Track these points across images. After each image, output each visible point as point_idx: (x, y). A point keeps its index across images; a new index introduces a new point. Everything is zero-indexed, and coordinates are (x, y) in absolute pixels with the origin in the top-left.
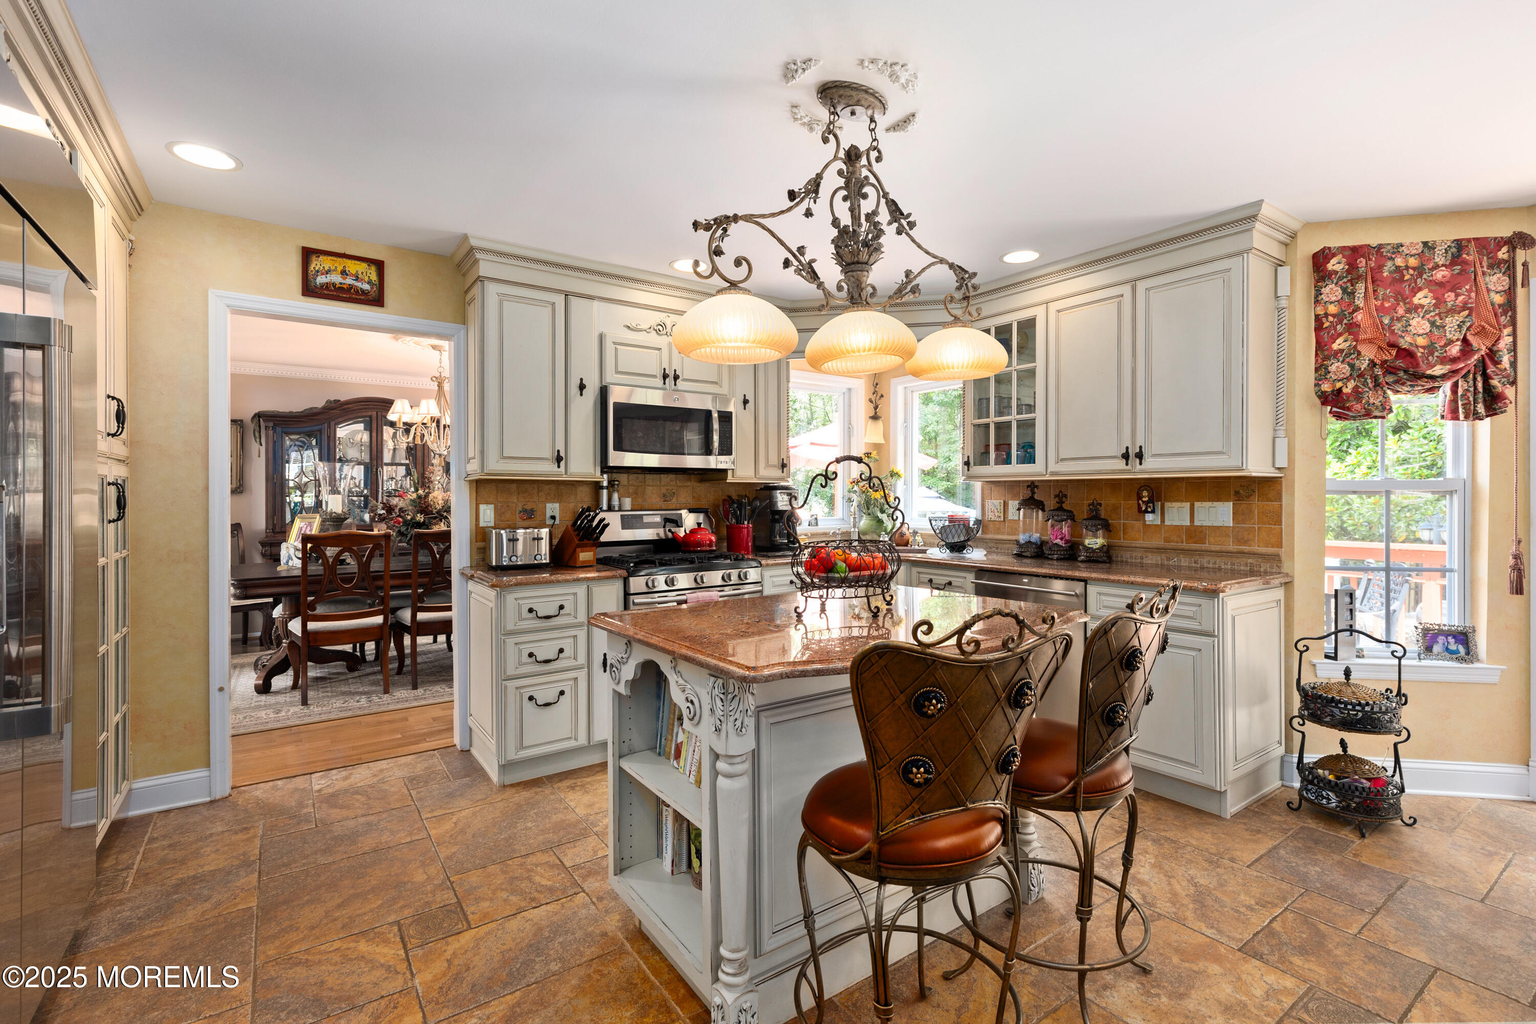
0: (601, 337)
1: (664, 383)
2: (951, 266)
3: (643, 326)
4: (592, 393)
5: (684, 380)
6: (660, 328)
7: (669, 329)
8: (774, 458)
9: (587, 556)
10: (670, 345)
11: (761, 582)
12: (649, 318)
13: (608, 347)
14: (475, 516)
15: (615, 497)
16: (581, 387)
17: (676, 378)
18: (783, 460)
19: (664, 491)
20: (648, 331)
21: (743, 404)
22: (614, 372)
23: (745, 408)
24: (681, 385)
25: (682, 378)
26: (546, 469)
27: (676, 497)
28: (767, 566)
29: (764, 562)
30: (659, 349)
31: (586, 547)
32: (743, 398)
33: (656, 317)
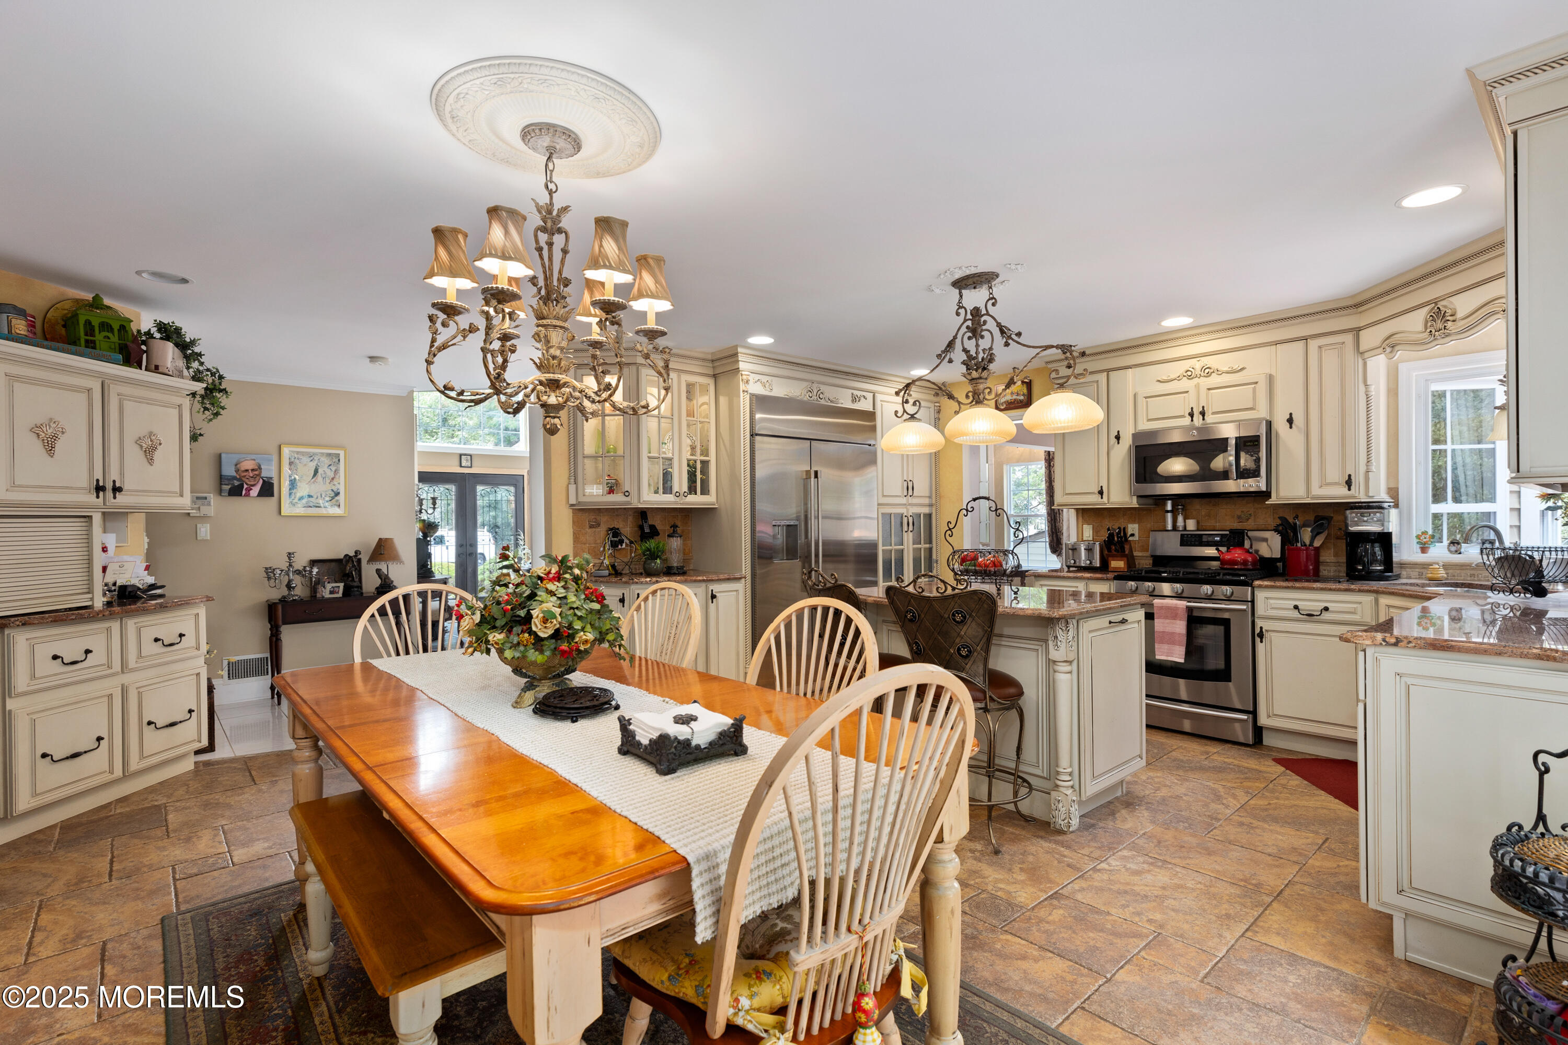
0: (1135, 396)
1: (1192, 420)
2: (1057, 347)
3: (1173, 377)
4: (1127, 441)
5: (1214, 413)
6: (1189, 373)
7: (1198, 372)
8: (1335, 474)
9: (1118, 564)
10: (1197, 386)
11: (1253, 602)
12: (1179, 368)
13: (1141, 402)
14: (1080, 532)
15: (1180, 519)
16: (1118, 438)
17: (1203, 413)
18: (1350, 476)
19: (1239, 513)
20: (1178, 379)
21: (1288, 425)
22: (1145, 420)
23: (1291, 427)
24: (1210, 418)
25: (1211, 412)
26: (1093, 500)
27: (1252, 518)
28: (1260, 586)
29: (1257, 583)
30: (1187, 392)
31: (1115, 557)
32: (1288, 417)
33: (1187, 364)
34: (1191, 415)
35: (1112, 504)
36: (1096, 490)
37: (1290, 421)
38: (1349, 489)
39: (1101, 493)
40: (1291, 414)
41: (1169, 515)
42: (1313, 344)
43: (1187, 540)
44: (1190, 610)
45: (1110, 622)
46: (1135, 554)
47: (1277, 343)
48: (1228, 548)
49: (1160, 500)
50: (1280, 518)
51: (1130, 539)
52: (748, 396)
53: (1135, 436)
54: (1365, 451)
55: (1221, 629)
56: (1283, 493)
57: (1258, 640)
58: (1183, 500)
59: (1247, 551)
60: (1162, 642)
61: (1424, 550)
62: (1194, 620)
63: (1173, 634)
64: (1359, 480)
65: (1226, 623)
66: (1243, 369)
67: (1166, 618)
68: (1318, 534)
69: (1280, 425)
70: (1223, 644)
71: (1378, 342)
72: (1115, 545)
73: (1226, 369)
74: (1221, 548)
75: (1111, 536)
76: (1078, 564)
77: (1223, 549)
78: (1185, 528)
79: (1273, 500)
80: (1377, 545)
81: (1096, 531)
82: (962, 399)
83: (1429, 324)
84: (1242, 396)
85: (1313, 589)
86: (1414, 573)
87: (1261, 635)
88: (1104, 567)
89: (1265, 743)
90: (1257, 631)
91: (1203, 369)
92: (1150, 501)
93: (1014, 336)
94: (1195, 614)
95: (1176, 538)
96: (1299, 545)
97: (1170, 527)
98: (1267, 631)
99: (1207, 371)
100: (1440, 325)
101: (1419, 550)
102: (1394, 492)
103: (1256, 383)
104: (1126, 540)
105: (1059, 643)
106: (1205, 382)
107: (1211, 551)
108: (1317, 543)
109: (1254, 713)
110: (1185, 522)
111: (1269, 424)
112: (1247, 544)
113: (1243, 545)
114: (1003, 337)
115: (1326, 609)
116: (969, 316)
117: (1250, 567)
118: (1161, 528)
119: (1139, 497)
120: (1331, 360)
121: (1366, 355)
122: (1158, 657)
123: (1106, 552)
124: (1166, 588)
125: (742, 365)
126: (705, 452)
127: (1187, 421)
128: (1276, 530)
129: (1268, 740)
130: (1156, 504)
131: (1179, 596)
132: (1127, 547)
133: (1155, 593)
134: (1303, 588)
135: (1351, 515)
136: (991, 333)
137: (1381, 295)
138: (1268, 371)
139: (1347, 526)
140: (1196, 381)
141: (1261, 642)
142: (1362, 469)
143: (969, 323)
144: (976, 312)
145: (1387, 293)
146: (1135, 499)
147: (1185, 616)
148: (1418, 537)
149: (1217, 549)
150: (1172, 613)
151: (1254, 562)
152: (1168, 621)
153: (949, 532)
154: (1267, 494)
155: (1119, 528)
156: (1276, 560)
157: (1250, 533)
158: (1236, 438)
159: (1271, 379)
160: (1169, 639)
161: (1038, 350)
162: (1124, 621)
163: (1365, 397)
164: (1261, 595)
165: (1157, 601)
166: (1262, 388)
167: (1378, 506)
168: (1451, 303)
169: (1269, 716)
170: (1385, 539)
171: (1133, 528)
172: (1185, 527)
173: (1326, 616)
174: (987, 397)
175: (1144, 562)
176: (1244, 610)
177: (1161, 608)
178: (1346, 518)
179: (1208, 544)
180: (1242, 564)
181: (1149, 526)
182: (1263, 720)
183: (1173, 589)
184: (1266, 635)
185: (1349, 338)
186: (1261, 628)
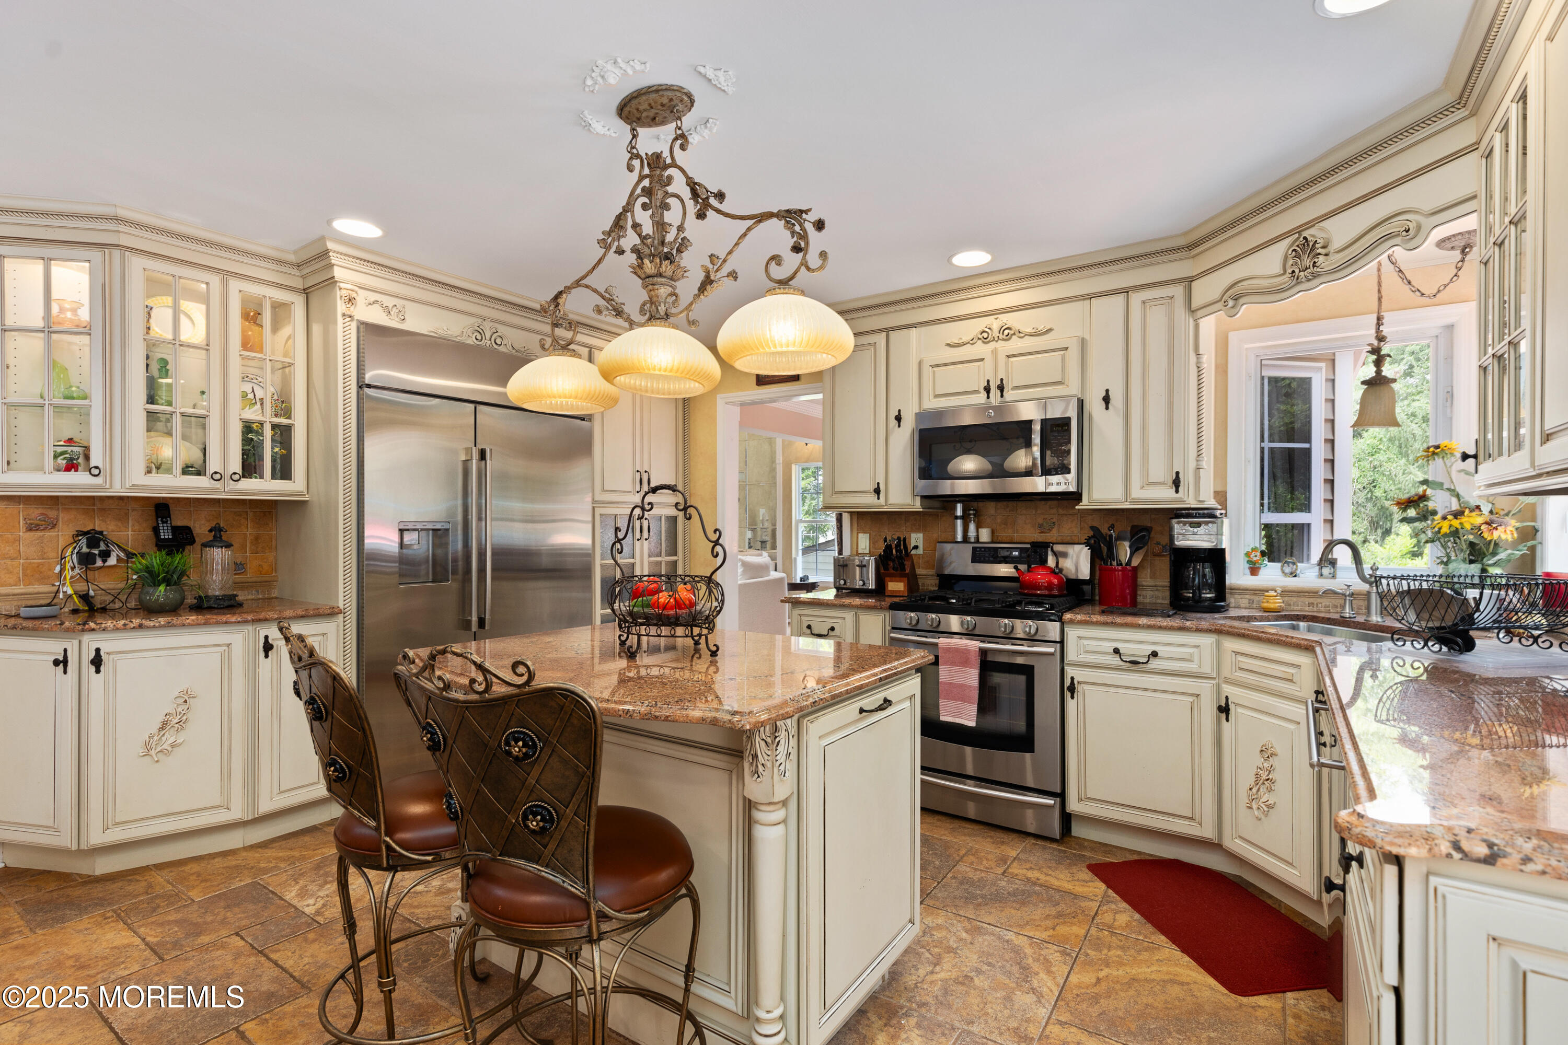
0: (920, 364)
1: (988, 397)
3: (965, 339)
4: (909, 422)
5: (1014, 388)
6: (985, 335)
7: (996, 334)
8: (1160, 472)
9: (896, 586)
10: (995, 352)
11: (1062, 642)
12: (973, 328)
13: (927, 371)
14: (855, 544)
15: (972, 527)
16: (898, 418)
17: (1001, 388)
18: (1177, 473)
19: (1040, 520)
20: (972, 342)
21: (1103, 403)
22: (932, 397)
23: (1107, 408)
24: (1009, 395)
25: (1010, 387)
26: (868, 501)
27: (1056, 526)
28: (1071, 622)
29: (1068, 616)
30: (982, 360)
31: (894, 577)
32: (1104, 394)
33: (981, 324)
34: (987, 390)
35: (891, 505)
36: (871, 488)
37: (1107, 399)
38: (1177, 491)
39: (877, 491)
40: (1107, 391)
41: (959, 522)
42: (1136, 298)
43: (981, 555)
44: (983, 652)
45: (862, 711)
46: (919, 571)
47: (1091, 297)
48: (1029, 567)
49: (950, 500)
50: (1092, 528)
51: (913, 552)
52: (354, 325)
53: (919, 416)
54: (1196, 441)
55: (1022, 679)
56: (1096, 495)
57: (1068, 694)
58: (975, 504)
59: (1052, 571)
60: (948, 698)
61: (1254, 571)
62: (988, 665)
63: (962, 686)
64: (1187, 479)
65: (1028, 671)
66: (1050, 330)
67: (953, 664)
68: (1137, 549)
69: (1095, 406)
70: (1024, 698)
71: (1216, 295)
72: (893, 561)
73: (1029, 330)
74: (1020, 566)
75: (888, 548)
76: (848, 585)
77: (1023, 567)
78: (977, 540)
79: (1085, 504)
80: (1207, 565)
81: (873, 542)
82: (636, 317)
83: (1291, 262)
84: (1048, 366)
85: (1138, 626)
86: (1244, 601)
87: (1072, 689)
88: (880, 591)
89: (1073, 833)
90: (1067, 683)
91: (1002, 330)
92: (936, 504)
93: (712, 201)
94: (990, 658)
95: (967, 550)
96: (1115, 563)
97: (959, 537)
98: (1079, 682)
99: (1006, 332)
100: (1307, 262)
101: (1248, 572)
102: (1221, 496)
103: (1066, 349)
104: (908, 554)
105: (761, 768)
106: (1005, 348)
107: (1005, 570)
108: (1135, 562)
109: (1062, 796)
110: (978, 531)
111: (1081, 404)
112: (1051, 562)
113: (1046, 561)
114: (697, 202)
115: (1155, 654)
116: (646, 171)
117: (1055, 592)
118: (950, 539)
119: (924, 497)
120: (1157, 316)
121: (1200, 314)
122: (943, 718)
123: (882, 571)
124: (954, 622)
125: (338, 273)
126: (287, 412)
127: (981, 398)
128: (1087, 544)
129: (1078, 830)
130: (944, 508)
131: (970, 634)
132: (907, 564)
133: (941, 629)
134: (1126, 625)
135: (1178, 528)
136: (682, 201)
137: (1223, 229)
138: (1080, 334)
139: (1171, 538)
140: (993, 345)
141: (1072, 697)
142: (1192, 464)
143: (646, 183)
144: (655, 161)
145: (1233, 224)
146: (918, 499)
147: (976, 661)
148: (1248, 554)
149: (1016, 568)
150: (960, 657)
151: (1060, 586)
152: (956, 668)
153: (618, 546)
154: (1076, 497)
155: (899, 538)
156: (1083, 582)
157: (1058, 548)
158: (1042, 420)
159: (1083, 343)
160: (957, 692)
161: (750, 223)
162: (887, 703)
163: (1196, 370)
164: (1072, 634)
165: (943, 641)
166: (1073, 355)
167: (1208, 515)
168: (1322, 229)
169: (1080, 800)
170: (1216, 557)
171: (916, 539)
172: (977, 537)
173: (1155, 664)
174: (673, 311)
175: (930, 584)
176: (1052, 654)
177: (948, 650)
178: (1171, 529)
179: (1006, 560)
180: (1046, 588)
181: (935, 535)
182: (1074, 805)
183: (962, 624)
184: (1079, 688)
185: (1178, 291)
186: (1072, 679)
